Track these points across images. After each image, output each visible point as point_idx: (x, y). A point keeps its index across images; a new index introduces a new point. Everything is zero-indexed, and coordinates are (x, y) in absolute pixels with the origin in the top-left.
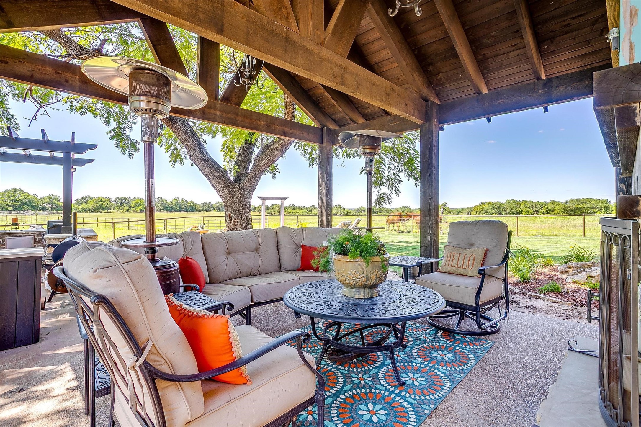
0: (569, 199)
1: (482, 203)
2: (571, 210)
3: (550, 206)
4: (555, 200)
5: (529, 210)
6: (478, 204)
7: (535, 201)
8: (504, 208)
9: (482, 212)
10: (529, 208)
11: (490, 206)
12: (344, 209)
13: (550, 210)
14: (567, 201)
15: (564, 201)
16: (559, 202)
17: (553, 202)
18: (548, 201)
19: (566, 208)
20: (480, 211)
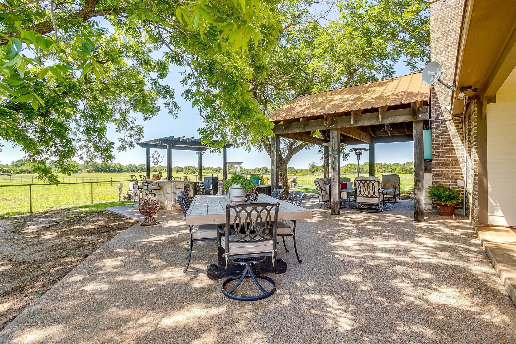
0: (405, 162)
1: (348, 165)
2: (407, 170)
3: (394, 167)
4: (397, 163)
5: (380, 170)
6: (344, 166)
7: (383, 163)
8: (363, 169)
9: (348, 171)
10: (379, 168)
11: (353, 167)
12: (244, 169)
13: (393, 170)
14: (404, 164)
15: (402, 163)
16: (399, 164)
17: (395, 164)
18: (392, 164)
19: (404, 168)
20: (346, 171)
